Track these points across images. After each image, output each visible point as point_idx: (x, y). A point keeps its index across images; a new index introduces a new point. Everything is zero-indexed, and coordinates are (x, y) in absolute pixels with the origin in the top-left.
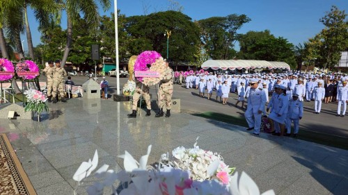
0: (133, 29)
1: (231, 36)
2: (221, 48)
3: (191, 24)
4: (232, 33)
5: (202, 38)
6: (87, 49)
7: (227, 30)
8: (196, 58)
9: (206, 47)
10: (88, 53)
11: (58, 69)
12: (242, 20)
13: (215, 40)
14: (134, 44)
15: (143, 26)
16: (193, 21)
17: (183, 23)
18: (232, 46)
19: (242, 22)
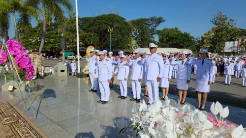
0: (85, 26)
1: (153, 32)
2: (146, 39)
3: (125, 23)
4: (153, 29)
5: (133, 33)
6: (52, 40)
7: (150, 28)
8: (129, 47)
9: (136, 39)
10: (52, 43)
11: (37, 56)
12: (160, 20)
13: (142, 34)
14: (86, 37)
15: (92, 25)
16: (127, 21)
17: (120, 23)
18: (153, 38)
19: (160, 22)
